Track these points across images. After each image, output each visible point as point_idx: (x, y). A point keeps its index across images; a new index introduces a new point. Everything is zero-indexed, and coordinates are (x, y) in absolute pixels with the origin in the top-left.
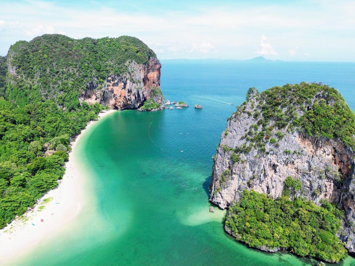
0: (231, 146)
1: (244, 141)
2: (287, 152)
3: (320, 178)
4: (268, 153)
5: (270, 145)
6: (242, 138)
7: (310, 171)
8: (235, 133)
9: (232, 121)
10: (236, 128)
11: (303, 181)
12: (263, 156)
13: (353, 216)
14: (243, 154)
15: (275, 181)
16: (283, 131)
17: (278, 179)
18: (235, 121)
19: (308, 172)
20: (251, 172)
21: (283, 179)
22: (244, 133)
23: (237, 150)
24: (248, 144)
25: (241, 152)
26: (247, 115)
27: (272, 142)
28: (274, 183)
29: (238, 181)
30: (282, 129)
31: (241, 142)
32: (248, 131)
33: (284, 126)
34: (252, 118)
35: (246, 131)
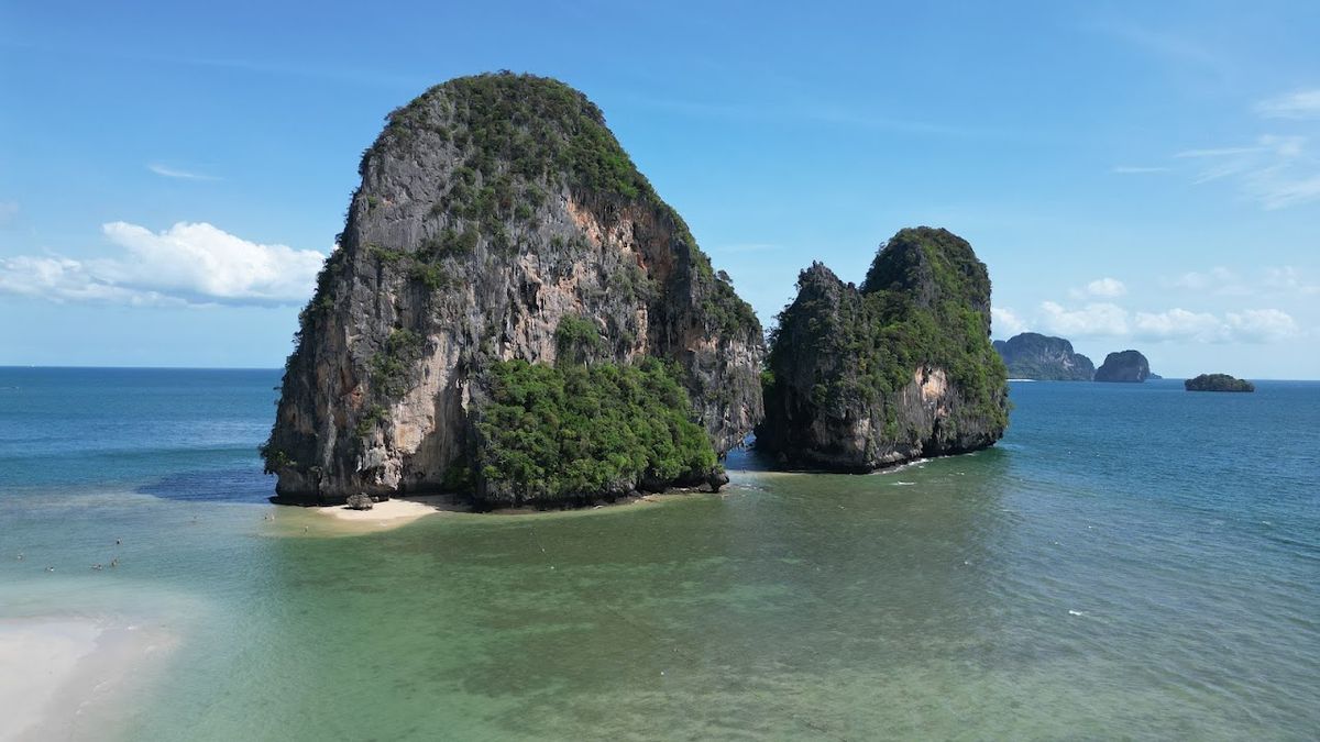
0: (398, 243)
1: (443, 219)
2: (556, 244)
3: (627, 300)
4: (515, 250)
5: (515, 227)
6: (435, 212)
7: (605, 289)
8: (403, 198)
9: (390, 159)
10: (407, 181)
11: (593, 319)
12: (504, 259)
13: (701, 366)
14: (453, 260)
15: (537, 338)
16: (539, 184)
17: (543, 328)
18: (401, 158)
19: (602, 293)
20: (482, 318)
21: (552, 326)
22: (436, 197)
23: (428, 253)
24: (460, 227)
25: (444, 255)
26: (436, 138)
27: (521, 215)
28: (534, 344)
29: (448, 356)
30: (537, 180)
31: (431, 225)
32: (449, 187)
33: (538, 170)
34: (451, 146)
35: (442, 187)
